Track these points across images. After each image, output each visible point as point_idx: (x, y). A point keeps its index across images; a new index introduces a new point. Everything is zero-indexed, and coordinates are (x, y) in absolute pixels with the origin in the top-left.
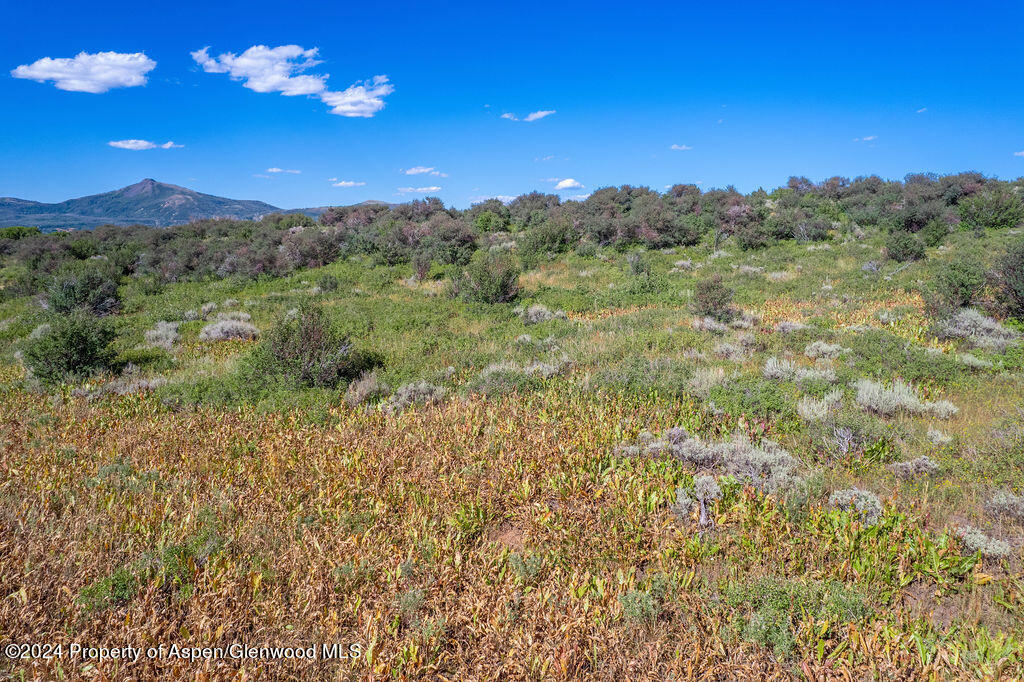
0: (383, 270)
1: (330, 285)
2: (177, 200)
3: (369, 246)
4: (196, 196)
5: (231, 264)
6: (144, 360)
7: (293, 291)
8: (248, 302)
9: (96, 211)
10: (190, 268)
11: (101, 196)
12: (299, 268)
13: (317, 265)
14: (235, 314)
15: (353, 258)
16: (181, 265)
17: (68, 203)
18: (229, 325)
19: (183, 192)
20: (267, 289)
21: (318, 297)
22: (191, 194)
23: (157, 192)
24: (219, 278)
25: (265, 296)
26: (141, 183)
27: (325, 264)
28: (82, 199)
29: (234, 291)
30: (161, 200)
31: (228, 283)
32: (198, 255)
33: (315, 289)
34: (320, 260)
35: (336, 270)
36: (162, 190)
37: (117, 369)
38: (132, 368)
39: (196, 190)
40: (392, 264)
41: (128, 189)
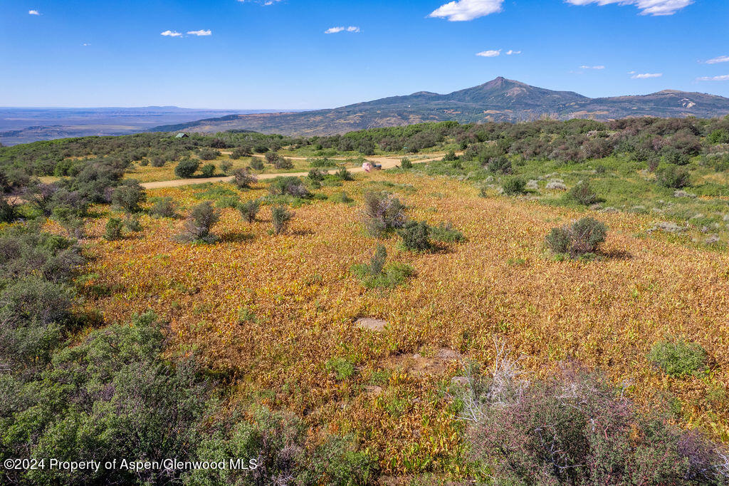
0: (633, 163)
1: (602, 170)
2: (516, 91)
3: (631, 148)
4: (530, 88)
5: (556, 154)
6: (531, 192)
7: (583, 171)
8: (563, 175)
9: (467, 99)
10: (535, 154)
11: (471, 89)
12: (589, 158)
13: (599, 158)
14: (557, 179)
15: (619, 155)
16: (532, 152)
17: (453, 94)
18: (557, 184)
19: (521, 85)
20: (572, 169)
21: (594, 176)
22: (526, 86)
23: (504, 86)
24: (549, 160)
25: (570, 172)
26: (495, 80)
27: (603, 157)
28: (461, 91)
29: (556, 168)
30: (505, 91)
31: (553, 163)
32: (540, 147)
33: (594, 171)
34: (601, 155)
35: (608, 161)
36: (506, 84)
37: (525, 193)
38: (529, 194)
39: (529, 84)
40: (640, 160)
41: (487, 84)
